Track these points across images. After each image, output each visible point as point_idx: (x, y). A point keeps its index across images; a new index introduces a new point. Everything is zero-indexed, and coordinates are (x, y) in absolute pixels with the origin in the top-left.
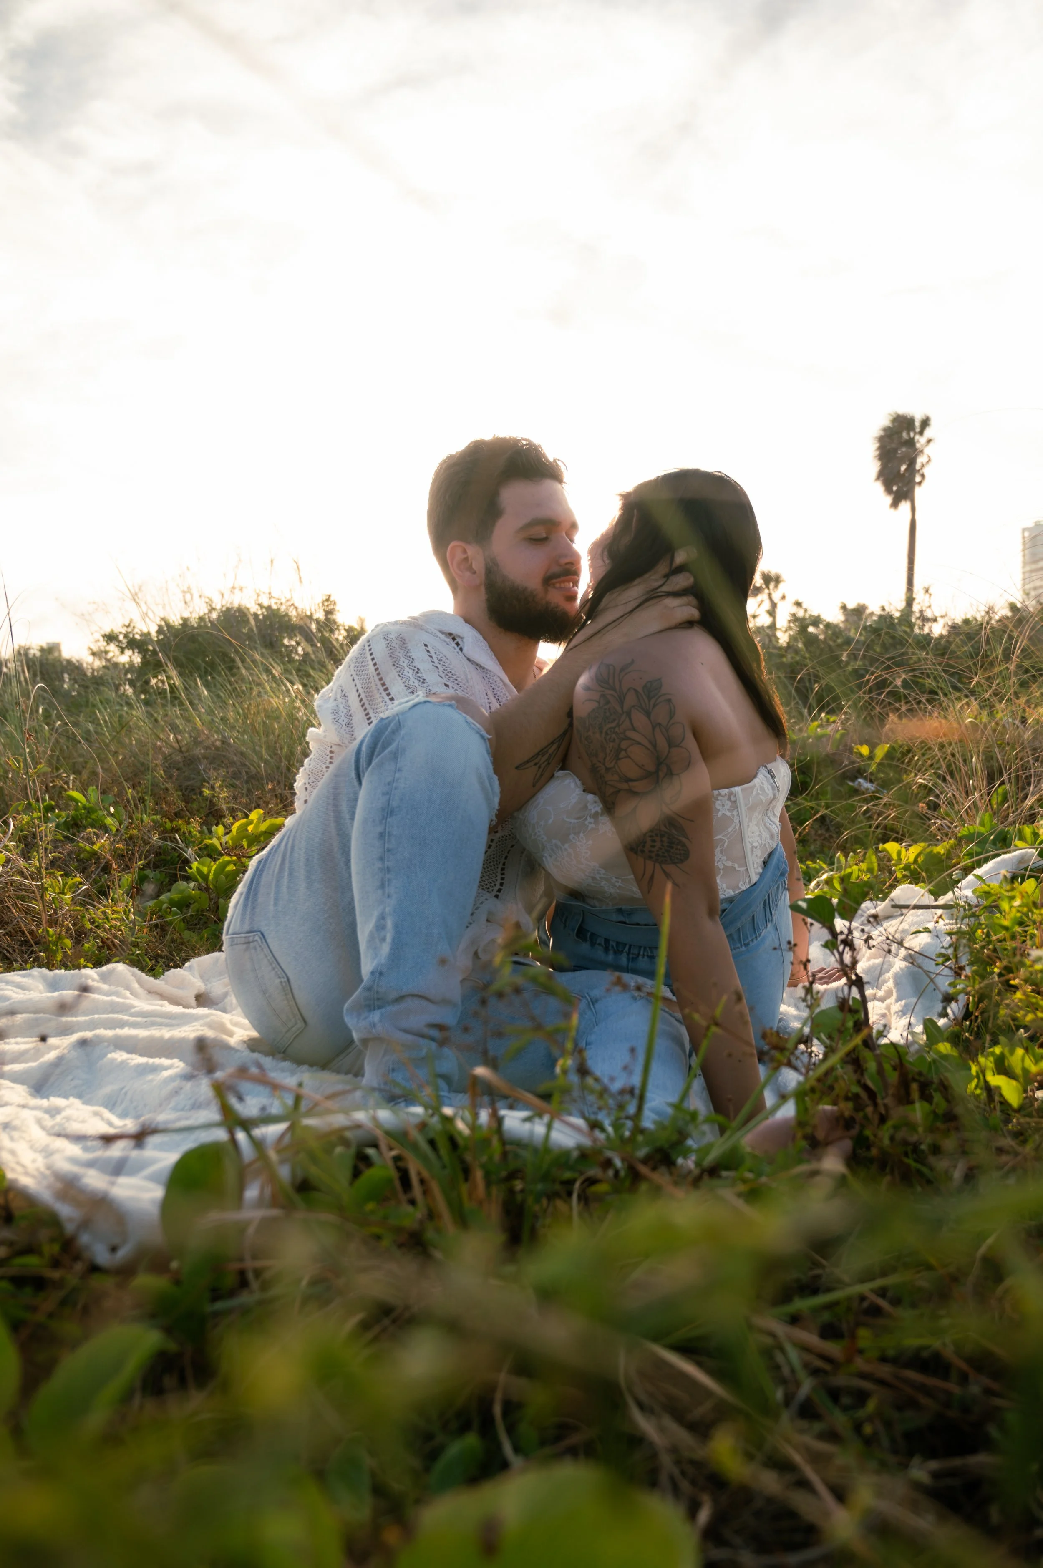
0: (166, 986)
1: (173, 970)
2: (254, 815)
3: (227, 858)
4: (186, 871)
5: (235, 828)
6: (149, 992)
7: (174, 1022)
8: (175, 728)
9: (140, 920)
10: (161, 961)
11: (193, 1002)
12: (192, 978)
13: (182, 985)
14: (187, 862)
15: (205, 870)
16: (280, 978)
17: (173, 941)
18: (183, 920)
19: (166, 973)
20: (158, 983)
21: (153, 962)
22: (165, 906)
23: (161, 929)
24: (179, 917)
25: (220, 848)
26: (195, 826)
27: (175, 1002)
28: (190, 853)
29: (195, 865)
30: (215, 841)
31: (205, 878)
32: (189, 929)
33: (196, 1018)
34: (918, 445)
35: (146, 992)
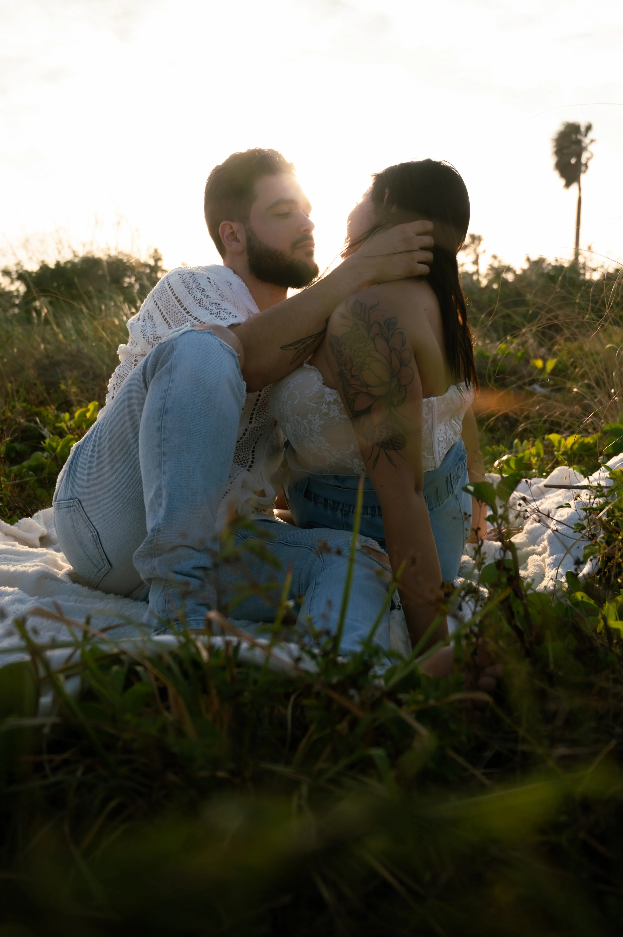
0: (19, 530)
1: (25, 519)
2: (91, 406)
3: (70, 436)
4: (41, 444)
5: (77, 414)
6: (6, 535)
7: (21, 558)
8: (44, 340)
9: (6, 480)
10: (18, 512)
11: (37, 542)
12: (37, 524)
13: (30, 529)
14: (43, 438)
15: (54, 445)
16: (92, 532)
17: (29, 496)
18: (37, 481)
19: (19, 521)
20: (13, 529)
21: (11, 512)
22: (24, 470)
23: (22, 487)
24: (34, 478)
25: (66, 429)
26: (51, 411)
27: (24, 542)
28: (45, 432)
29: (47, 441)
30: (63, 425)
31: (54, 450)
32: (42, 487)
33: (37, 555)
34: (584, 145)
35: (3, 535)
